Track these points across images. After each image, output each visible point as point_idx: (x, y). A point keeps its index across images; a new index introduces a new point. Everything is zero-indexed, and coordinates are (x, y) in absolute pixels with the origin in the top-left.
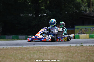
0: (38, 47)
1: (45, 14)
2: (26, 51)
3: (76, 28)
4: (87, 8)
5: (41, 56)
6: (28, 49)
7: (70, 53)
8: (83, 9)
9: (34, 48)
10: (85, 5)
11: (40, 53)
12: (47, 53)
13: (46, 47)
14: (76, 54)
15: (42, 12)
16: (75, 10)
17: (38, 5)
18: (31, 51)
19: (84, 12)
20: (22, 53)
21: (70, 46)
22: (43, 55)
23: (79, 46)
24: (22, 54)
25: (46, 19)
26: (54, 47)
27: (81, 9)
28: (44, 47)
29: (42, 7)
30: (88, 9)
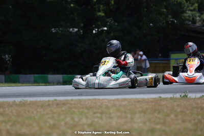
0: (90, 100)
1: (105, 28)
2: (63, 109)
3: (173, 59)
4: (198, 15)
5: (96, 120)
6: (68, 105)
7: (159, 113)
8: (187, 18)
9: (82, 103)
10: (191, 8)
11: (95, 113)
12: (110, 113)
13: (106, 99)
14: (172, 116)
15: (99, 23)
16: (171, 19)
17: (89, 7)
18: (74, 109)
19: (190, 23)
20: (54, 113)
21: (160, 97)
22: (101, 118)
23: (178, 99)
24: (55, 115)
26: (125, 100)
27: (184, 17)
28: (103, 100)
29: (100, 11)
30: (199, 17)
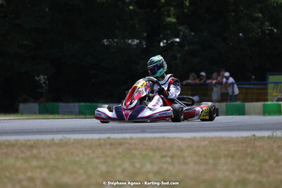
0: (155, 138)
1: (178, 40)
3: (272, 83)
5: (165, 166)
6: (126, 145)
7: (253, 157)
9: (145, 143)
11: (163, 157)
12: (184, 157)
13: (179, 138)
14: (271, 162)
15: (169, 32)
16: (269, 28)
17: (155, 10)
18: (134, 151)
20: (108, 156)
21: (254, 135)
22: (172, 164)
24: (109, 159)
25: (178, 55)
26: (204, 139)
28: (174, 138)
29: (169, 16)
